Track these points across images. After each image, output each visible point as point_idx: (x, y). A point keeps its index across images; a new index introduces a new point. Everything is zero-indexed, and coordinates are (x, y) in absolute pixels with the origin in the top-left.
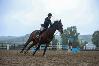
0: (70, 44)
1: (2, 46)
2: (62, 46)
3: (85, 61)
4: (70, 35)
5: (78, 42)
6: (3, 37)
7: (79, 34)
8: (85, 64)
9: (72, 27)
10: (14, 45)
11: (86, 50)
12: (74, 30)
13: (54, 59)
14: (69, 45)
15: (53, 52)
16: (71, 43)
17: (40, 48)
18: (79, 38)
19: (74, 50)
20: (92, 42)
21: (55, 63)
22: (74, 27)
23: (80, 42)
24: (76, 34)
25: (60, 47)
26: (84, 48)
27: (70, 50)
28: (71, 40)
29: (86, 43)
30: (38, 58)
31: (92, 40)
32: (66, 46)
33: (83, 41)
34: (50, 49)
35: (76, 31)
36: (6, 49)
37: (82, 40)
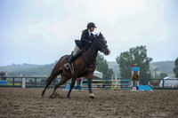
0: (136, 78)
1: (13, 82)
2: (121, 82)
3: (162, 109)
4: (135, 62)
5: (150, 74)
6: (14, 65)
7: (151, 59)
8: (164, 114)
9: (138, 48)
10: (34, 80)
11: (163, 88)
12: (142, 53)
13: (107, 105)
14: (134, 79)
15: (104, 93)
16: (137, 76)
17: (81, 85)
18: (152, 67)
19: (142, 89)
20: (174, 75)
21: (108, 112)
22: (142, 48)
23: (153, 75)
24: (145, 61)
25: (116, 83)
26: (161, 85)
27: (134, 89)
28: (136, 70)
29: (164, 75)
30: (78, 103)
31: (175, 70)
32: (127, 82)
33: (159, 73)
34: (99, 86)
35: (145, 55)
36: (21, 87)
37: (156, 70)
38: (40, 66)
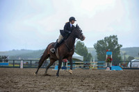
0: (109, 60)
1: (14, 64)
3: (130, 84)
4: (108, 48)
5: (120, 57)
6: (14, 50)
7: (121, 46)
9: (111, 37)
10: (29, 62)
11: (131, 68)
12: (114, 41)
13: (87, 81)
14: (108, 61)
15: (84, 72)
16: (110, 59)
17: (67, 66)
18: (122, 52)
19: (114, 69)
21: (88, 87)
22: (114, 37)
23: (123, 58)
24: (116, 47)
25: (94, 64)
26: (129, 66)
27: (108, 69)
28: (109, 54)
29: (131, 58)
30: (64, 80)
32: (103, 64)
33: (127, 56)
34: (80, 67)
35: (117, 43)
36: (19, 67)
37: (125, 54)
38: (34, 51)
